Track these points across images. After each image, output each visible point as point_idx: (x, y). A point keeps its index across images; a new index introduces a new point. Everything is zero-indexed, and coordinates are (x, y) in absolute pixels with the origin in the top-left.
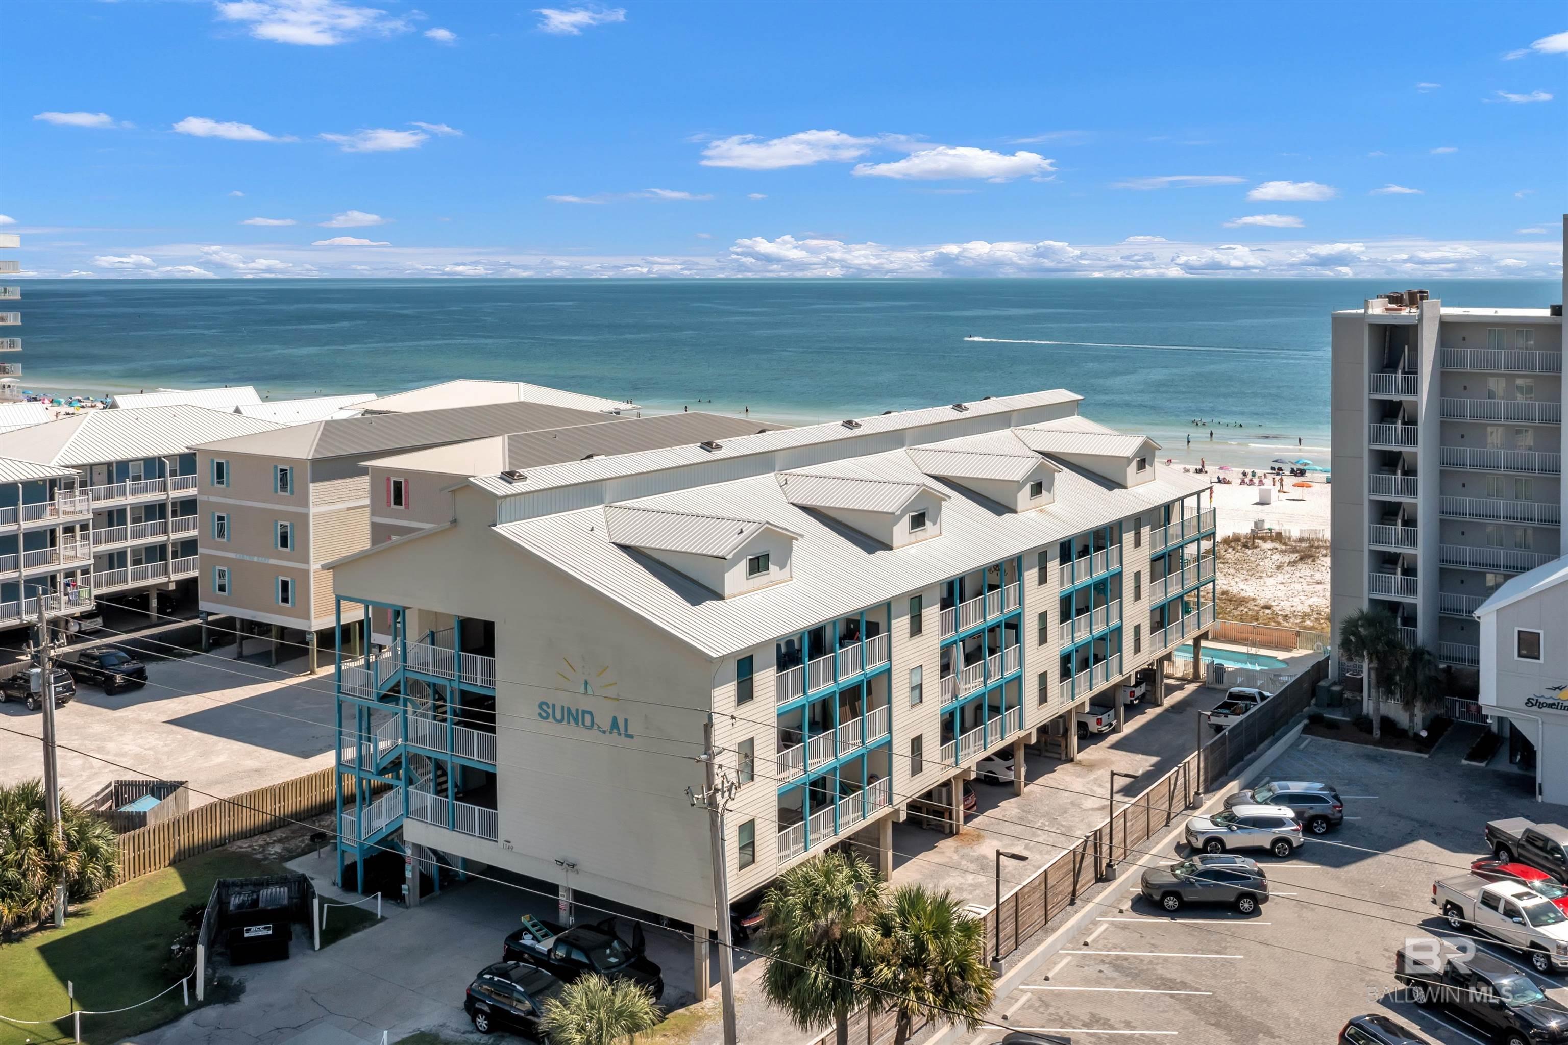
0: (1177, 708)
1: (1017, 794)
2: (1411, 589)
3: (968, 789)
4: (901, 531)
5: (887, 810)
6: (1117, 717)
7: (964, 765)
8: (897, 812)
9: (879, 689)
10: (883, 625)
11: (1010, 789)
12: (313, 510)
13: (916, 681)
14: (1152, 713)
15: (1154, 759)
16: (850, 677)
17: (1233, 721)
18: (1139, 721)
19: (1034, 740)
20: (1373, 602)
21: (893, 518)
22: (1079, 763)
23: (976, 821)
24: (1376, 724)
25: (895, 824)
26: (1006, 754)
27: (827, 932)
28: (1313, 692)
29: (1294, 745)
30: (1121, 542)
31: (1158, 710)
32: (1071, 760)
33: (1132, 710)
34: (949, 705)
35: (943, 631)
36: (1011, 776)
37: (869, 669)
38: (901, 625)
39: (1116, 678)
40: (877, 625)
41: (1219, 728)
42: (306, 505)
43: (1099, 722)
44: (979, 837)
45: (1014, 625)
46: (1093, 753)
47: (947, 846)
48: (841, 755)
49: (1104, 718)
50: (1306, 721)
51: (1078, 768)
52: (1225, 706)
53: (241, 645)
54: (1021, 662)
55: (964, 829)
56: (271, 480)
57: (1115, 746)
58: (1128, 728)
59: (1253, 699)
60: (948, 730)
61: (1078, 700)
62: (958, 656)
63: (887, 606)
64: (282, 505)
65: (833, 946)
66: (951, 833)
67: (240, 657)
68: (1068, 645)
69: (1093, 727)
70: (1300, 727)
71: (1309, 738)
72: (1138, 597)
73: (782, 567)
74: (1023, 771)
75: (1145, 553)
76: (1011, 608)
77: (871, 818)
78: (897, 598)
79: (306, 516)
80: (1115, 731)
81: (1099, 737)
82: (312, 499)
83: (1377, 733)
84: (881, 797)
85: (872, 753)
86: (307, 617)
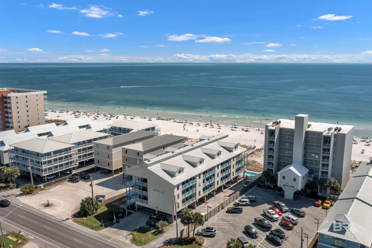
0: (239, 183)
1: (214, 197)
2: (272, 167)
3: (207, 196)
4: (198, 164)
5: (196, 200)
6: (230, 185)
7: (206, 194)
8: (197, 201)
9: (195, 186)
10: (195, 178)
11: (213, 196)
12: (113, 153)
13: (200, 184)
14: (236, 183)
15: (234, 191)
16: (191, 185)
17: (246, 186)
18: (234, 185)
19: (216, 190)
20: (267, 169)
21: (197, 163)
22: (223, 192)
23: (208, 200)
24: (266, 186)
25: (197, 202)
26: (213, 191)
27: (187, 216)
28: (259, 180)
29: (254, 189)
30: (231, 161)
31: (237, 183)
32: (222, 191)
33: (232, 183)
34: (204, 186)
35: (203, 177)
36: (213, 194)
37: (193, 184)
38: (198, 178)
39: (229, 180)
40: (194, 178)
41: (244, 186)
42: (112, 152)
43: (227, 186)
44: (208, 203)
45: (214, 175)
46: (226, 190)
47: (204, 204)
48: (190, 194)
49: (228, 185)
50: (257, 185)
51: (223, 193)
52: (246, 183)
53: (102, 170)
54: (214, 180)
55: (206, 202)
56: (106, 148)
57: (229, 189)
58: (231, 186)
59: (249, 182)
60: (204, 190)
61: (223, 183)
62: (206, 180)
63: (196, 176)
64: (108, 152)
65: (188, 218)
66: (204, 202)
67: (101, 173)
68: (222, 176)
69: (226, 186)
70: (256, 186)
71: (257, 188)
72: (233, 168)
73: (182, 172)
74: (215, 194)
75: (235, 161)
76: (213, 173)
77: (193, 201)
78: (197, 175)
79: (112, 154)
80: (230, 186)
81: (227, 188)
82: (113, 151)
83: (266, 187)
84: (195, 199)
85: (194, 194)
86: (112, 168)
